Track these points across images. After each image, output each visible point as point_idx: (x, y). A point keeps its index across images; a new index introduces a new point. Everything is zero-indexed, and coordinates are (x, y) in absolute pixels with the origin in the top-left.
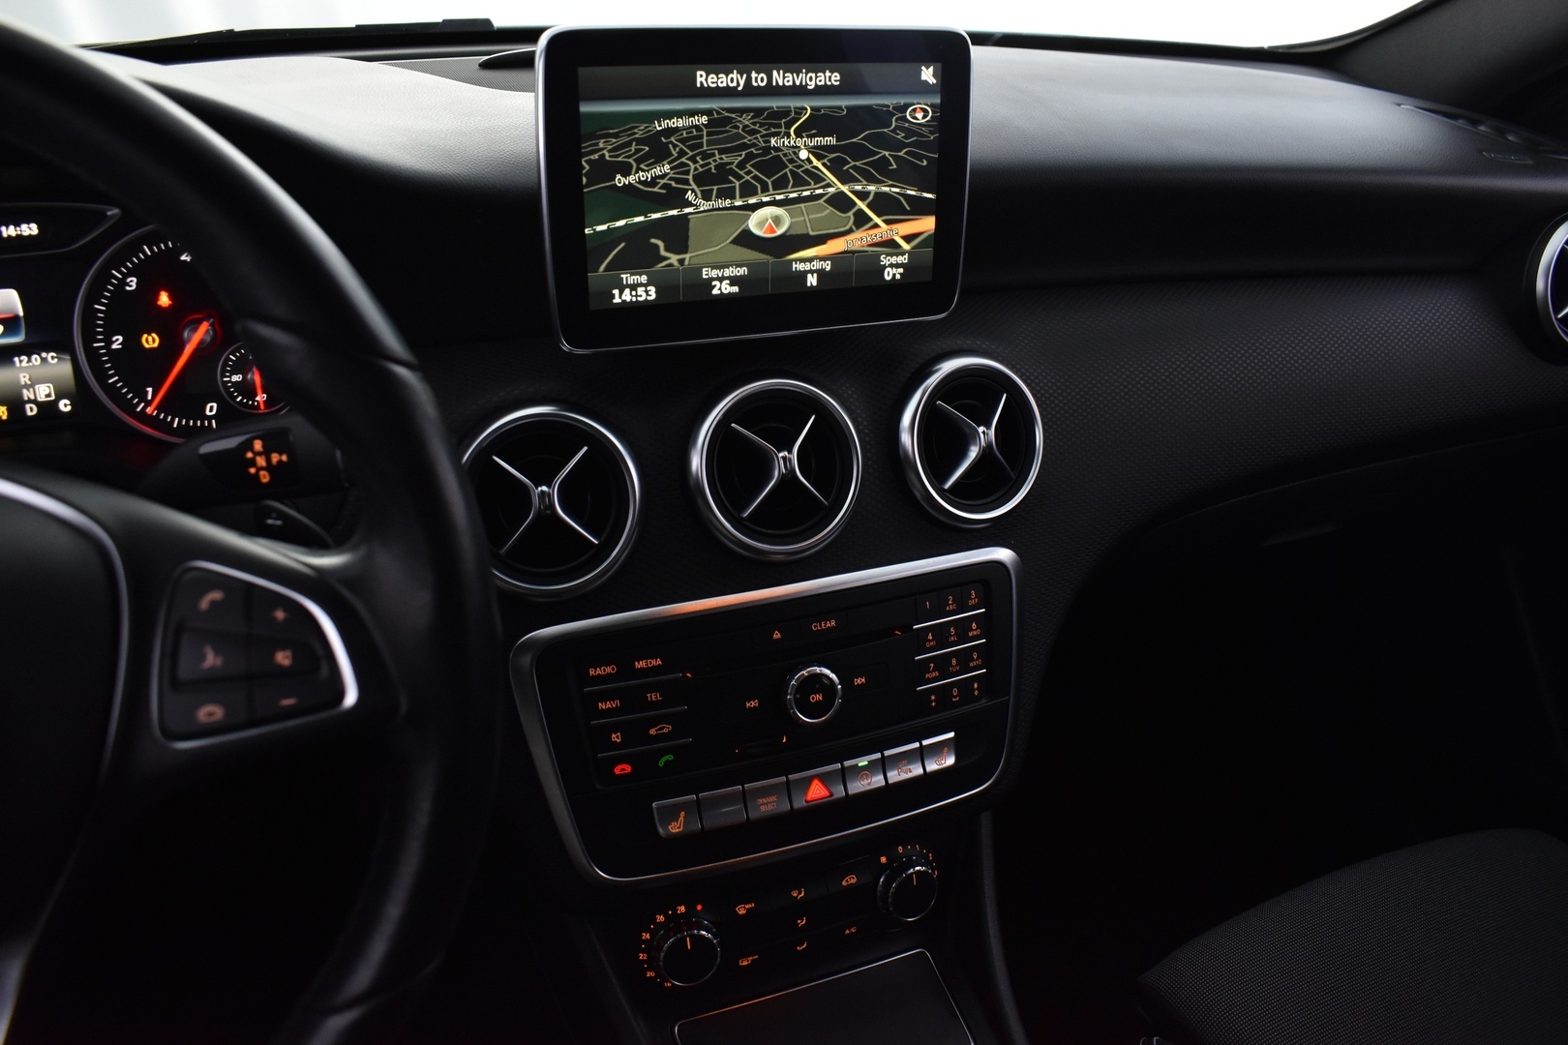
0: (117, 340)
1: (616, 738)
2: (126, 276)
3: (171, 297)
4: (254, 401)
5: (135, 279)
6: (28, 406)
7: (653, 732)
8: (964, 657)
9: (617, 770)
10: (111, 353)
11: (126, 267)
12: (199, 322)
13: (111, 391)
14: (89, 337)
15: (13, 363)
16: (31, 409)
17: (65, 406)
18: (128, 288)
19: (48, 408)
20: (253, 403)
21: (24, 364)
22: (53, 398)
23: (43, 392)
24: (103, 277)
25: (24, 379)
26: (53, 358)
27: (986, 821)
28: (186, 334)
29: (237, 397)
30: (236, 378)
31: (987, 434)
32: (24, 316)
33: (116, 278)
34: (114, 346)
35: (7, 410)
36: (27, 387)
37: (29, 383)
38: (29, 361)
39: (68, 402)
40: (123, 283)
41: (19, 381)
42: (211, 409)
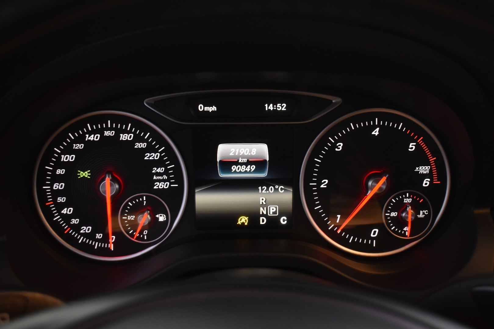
0: (325, 182)
2: (337, 141)
4: (402, 230)
5: (342, 144)
6: (261, 218)
10: (319, 190)
11: (338, 136)
12: (380, 176)
13: (315, 214)
14: (308, 179)
15: (258, 190)
16: (263, 221)
17: (283, 221)
18: (337, 150)
19: (273, 221)
20: (401, 232)
21: (264, 192)
22: (277, 214)
23: (272, 211)
24: (324, 141)
25: (262, 201)
26: (282, 189)
28: (370, 183)
29: (392, 227)
30: (393, 214)
32: (269, 161)
33: (331, 142)
34: (322, 186)
35: (248, 219)
36: (263, 206)
37: (264, 203)
38: (267, 189)
39: (285, 218)
40: (334, 146)
41: (259, 202)
42: (375, 233)
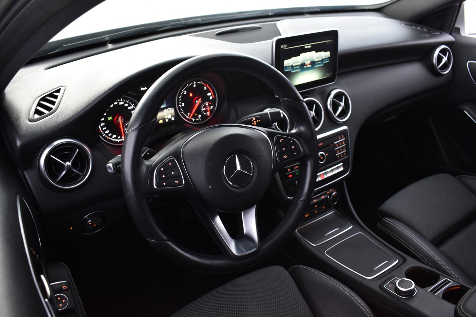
0: (183, 104)
1: (289, 170)
2: (184, 91)
3: (192, 94)
4: (207, 114)
5: (186, 92)
6: (166, 120)
7: (295, 168)
8: (342, 148)
9: (290, 176)
10: (182, 107)
11: (184, 89)
12: (199, 99)
13: (182, 114)
14: (178, 104)
15: (163, 111)
17: (173, 119)
19: (170, 120)
22: (171, 117)
23: (169, 117)
24: (181, 92)
25: (165, 114)
26: (170, 109)
27: (344, 182)
28: (196, 101)
29: (204, 113)
30: (204, 109)
31: (343, 104)
35: (162, 121)
36: (166, 116)
38: (166, 110)
40: (184, 92)
41: (164, 115)
42: (200, 116)
